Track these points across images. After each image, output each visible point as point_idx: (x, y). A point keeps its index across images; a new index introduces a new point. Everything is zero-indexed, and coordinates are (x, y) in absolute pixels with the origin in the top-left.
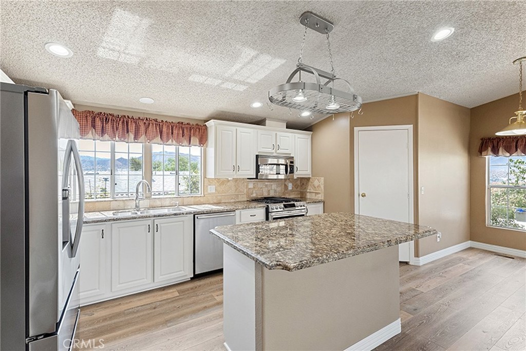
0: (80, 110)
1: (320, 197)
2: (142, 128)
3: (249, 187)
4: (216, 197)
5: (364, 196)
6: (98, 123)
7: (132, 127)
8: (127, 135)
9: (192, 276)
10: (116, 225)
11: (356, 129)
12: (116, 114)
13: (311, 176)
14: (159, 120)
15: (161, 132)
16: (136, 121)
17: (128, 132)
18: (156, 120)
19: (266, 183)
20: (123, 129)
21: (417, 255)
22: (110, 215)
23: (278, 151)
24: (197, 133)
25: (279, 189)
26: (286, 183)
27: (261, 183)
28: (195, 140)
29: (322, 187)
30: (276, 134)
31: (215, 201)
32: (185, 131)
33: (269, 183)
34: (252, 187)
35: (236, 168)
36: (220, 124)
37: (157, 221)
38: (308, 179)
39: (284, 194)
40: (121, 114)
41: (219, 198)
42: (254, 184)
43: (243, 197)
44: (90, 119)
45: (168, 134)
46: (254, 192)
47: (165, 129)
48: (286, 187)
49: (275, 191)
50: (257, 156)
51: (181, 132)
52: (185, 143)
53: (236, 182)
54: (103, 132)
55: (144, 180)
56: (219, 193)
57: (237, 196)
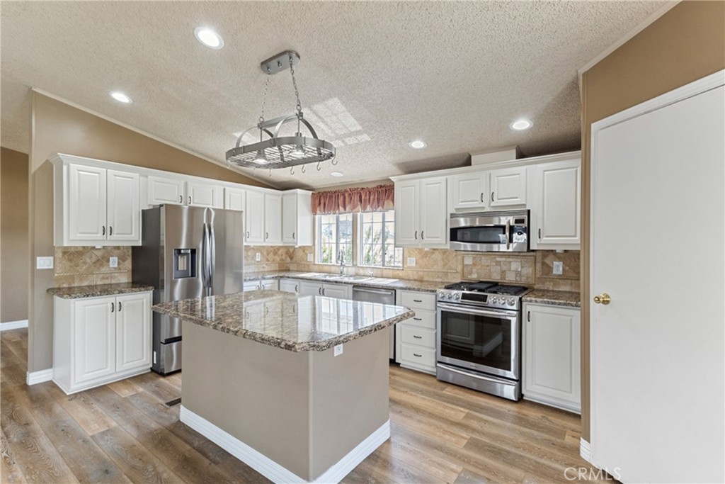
3: (466, 263)
4: (418, 272)
11: (594, 127)
13: (580, 248)
16: (344, 193)
19: (498, 259)
20: (335, 203)
23: (493, 204)
24: (392, 194)
25: (527, 271)
26: (547, 261)
27: (487, 258)
28: (389, 203)
30: (489, 176)
31: (416, 278)
33: (504, 259)
34: (471, 263)
35: (419, 235)
41: (421, 273)
42: (474, 259)
43: (454, 277)
46: (474, 270)
48: (547, 269)
49: (519, 274)
50: (452, 216)
53: (444, 255)
56: (420, 268)
57: (446, 274)
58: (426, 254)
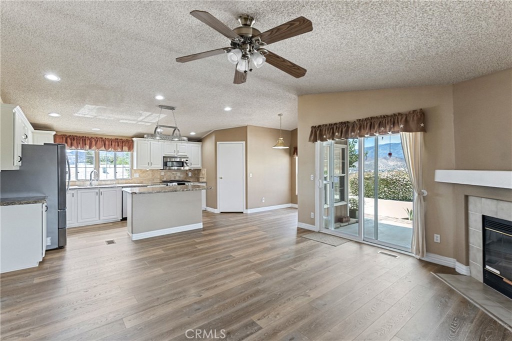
0: (59, 134)
1: (205, 180)
2: (94, 143)
3: (161, 174)
4: (140, 180)
5: (221, 178)
6: (69, 141)
7: (88, 142)
8: (85, 146)
9: (121, 218)
10: (79, 191)
11: (218, 143)
12: (78, 135)
13: (201, 168)
14: (104, 137)
15: (105, 145)
16: (90, 139)
17: (85, 145)
18: (102, 138)
19: (173, 173)
20: (83, 143)
21: (247, 208)
22: (76, 187)
23: (178, 154)
24: (127, 144)
25: (182, 176)
26: (187, 172)
27: (169, 172)
28: (126, 148)
29: (205, 174)
30: (177, 145)
31: (139, 182)
32: (119, 143)
33: (175, 172)
35: (150, 164)
36: (139, 140)
37: (101, 190)
38: (200, 170)
39: (185, 178)
40: (81, 135)
41: (142, 180)
42: (164, 173)
43: (157, 181)
44: (64, 139)
45: (109, 145)
46: (165, 177)
47: (107, 143)
48: (187, 175)
49: (179, 177)
50: (164, 157)
51: (117, 144)
52: (119, 150)
53: (152, 172)
54: (72, 145)
55: (95, 171)
56: (141, 178)
57: (153, 179)
58: (144, 172)
